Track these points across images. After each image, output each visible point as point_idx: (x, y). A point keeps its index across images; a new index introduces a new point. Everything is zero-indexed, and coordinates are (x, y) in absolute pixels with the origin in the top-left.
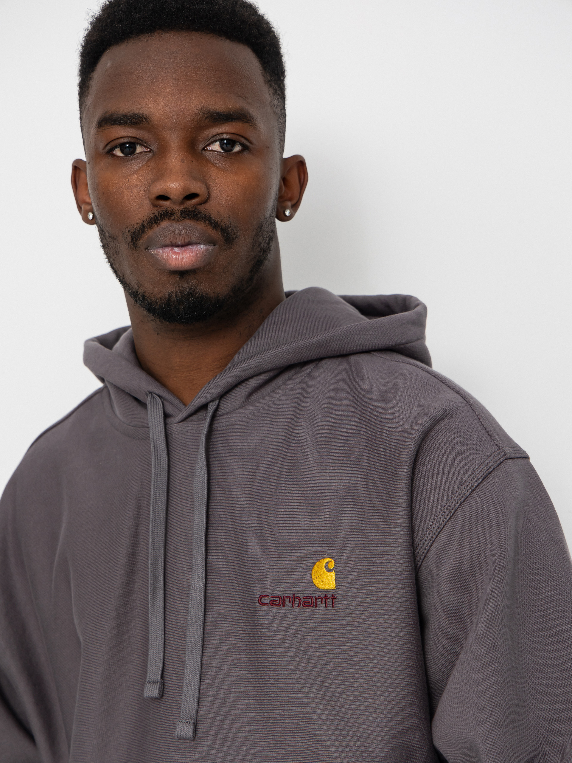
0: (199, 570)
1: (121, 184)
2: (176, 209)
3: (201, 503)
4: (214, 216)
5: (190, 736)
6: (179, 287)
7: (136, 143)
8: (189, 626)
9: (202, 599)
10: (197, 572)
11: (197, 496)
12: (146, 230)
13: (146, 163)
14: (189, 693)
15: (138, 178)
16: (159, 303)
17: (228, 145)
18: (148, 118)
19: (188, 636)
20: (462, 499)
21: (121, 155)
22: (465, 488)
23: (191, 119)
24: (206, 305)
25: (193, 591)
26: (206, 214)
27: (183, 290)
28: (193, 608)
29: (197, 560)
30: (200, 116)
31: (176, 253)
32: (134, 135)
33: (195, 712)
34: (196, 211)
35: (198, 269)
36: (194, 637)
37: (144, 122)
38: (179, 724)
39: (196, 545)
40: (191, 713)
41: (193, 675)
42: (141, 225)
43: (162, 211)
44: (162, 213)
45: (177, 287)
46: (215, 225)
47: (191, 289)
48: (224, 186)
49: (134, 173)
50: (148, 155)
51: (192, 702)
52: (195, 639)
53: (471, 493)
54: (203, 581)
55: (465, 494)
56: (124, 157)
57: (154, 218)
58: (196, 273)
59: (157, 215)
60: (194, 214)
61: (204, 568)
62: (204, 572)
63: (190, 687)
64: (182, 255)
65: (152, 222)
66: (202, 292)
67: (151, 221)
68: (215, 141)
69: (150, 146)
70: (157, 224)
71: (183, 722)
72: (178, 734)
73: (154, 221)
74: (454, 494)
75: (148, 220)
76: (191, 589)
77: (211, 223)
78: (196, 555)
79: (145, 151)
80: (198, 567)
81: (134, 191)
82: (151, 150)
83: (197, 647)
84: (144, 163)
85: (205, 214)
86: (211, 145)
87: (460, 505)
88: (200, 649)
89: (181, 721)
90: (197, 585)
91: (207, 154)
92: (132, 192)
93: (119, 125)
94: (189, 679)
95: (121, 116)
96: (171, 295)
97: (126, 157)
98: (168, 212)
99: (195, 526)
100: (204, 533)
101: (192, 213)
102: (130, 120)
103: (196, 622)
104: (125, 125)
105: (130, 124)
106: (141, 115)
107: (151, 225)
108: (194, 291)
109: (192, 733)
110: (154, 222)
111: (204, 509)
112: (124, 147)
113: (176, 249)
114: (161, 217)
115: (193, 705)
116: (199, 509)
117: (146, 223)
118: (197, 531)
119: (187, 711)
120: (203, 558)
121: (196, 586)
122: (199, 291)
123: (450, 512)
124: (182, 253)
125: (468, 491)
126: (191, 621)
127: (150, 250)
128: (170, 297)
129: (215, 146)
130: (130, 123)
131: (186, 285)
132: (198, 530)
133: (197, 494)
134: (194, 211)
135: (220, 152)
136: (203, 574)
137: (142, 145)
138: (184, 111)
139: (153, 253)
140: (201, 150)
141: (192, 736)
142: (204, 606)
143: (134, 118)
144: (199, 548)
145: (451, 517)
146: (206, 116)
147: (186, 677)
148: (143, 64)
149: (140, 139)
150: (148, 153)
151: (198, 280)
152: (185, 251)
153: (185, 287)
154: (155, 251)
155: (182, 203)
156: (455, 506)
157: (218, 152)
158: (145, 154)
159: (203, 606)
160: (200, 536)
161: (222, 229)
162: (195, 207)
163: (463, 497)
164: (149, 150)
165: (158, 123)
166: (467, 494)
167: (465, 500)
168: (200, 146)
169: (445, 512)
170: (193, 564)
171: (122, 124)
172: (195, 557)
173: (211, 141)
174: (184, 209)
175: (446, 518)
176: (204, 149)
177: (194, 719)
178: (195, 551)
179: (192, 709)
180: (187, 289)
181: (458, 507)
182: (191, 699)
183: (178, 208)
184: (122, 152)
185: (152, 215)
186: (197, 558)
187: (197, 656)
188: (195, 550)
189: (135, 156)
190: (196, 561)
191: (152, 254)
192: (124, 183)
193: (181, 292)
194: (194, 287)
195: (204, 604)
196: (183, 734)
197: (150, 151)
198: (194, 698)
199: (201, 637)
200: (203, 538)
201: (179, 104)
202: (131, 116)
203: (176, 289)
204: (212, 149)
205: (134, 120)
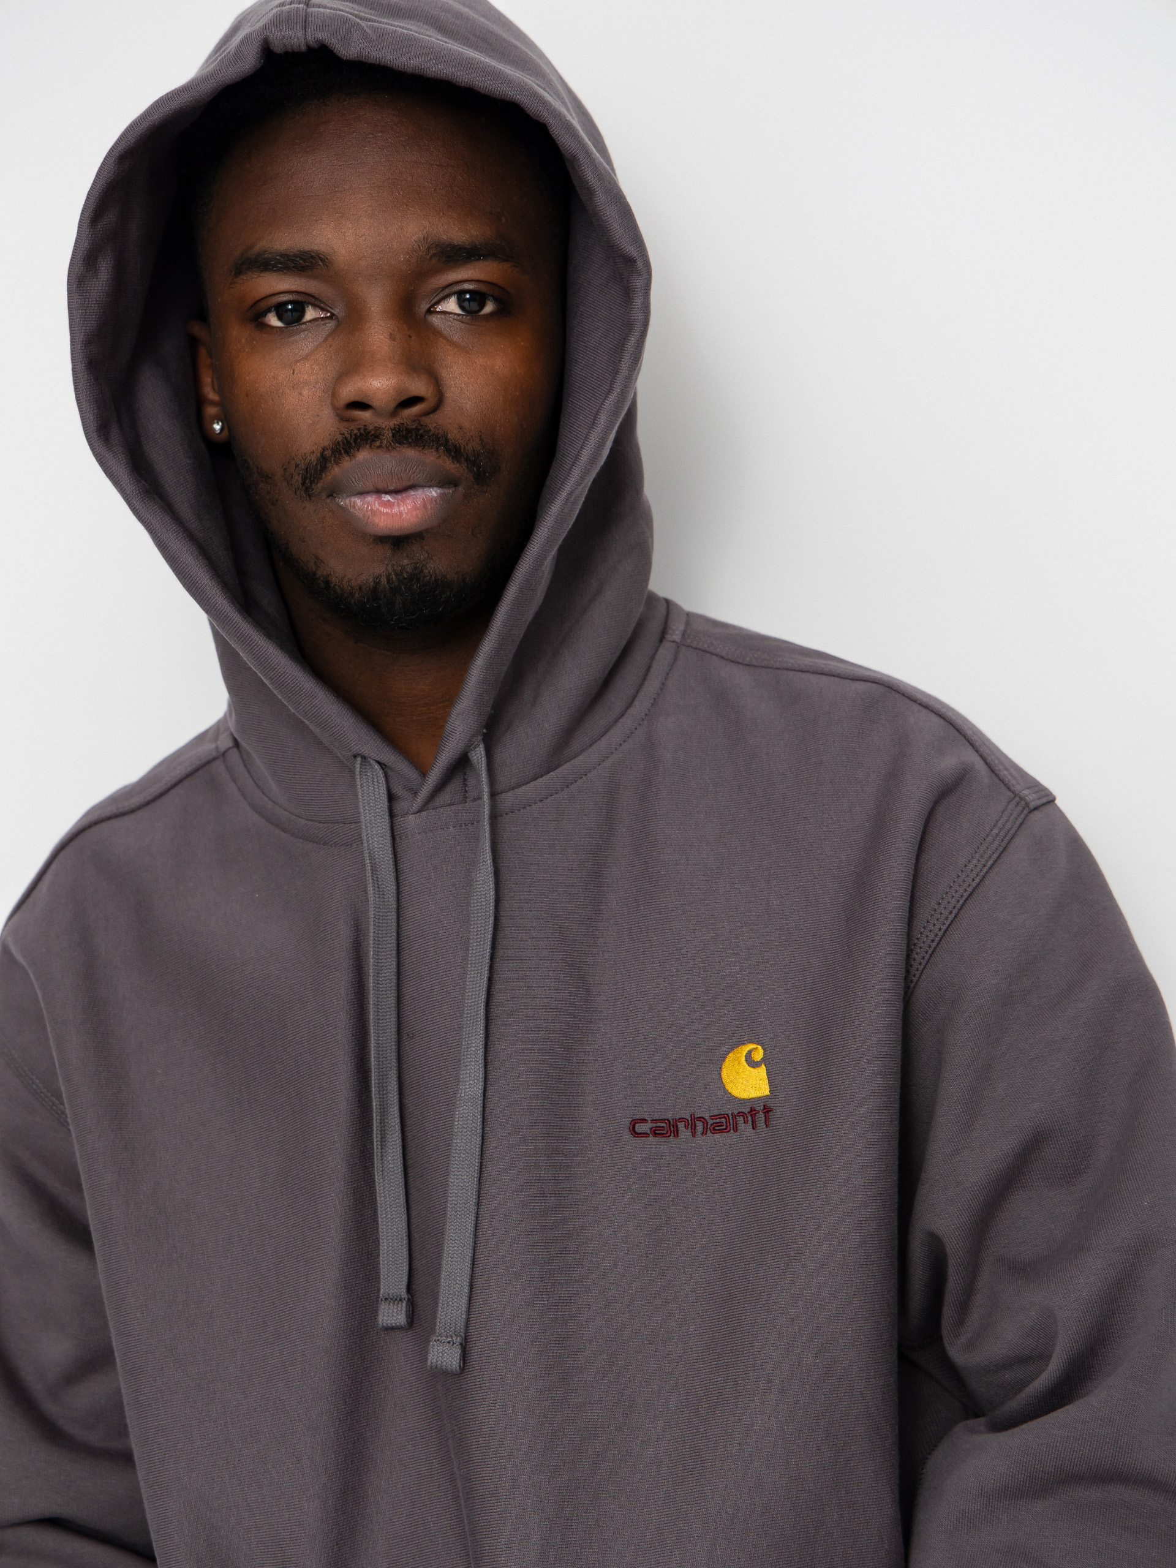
0: (473, 1064)
1: (280, 378)
2: (384, 426)
3: (482, 943)
4: (453, 435)
5: (454, 1366)
6: (393, 565)
7: (305, 302)
8: (454, 1167)
9: (479, 1117)
10: (469, 1068)
11: (475, 930)
12: (328, 465)
13: (326, 339)
14: (452, 1288)
15: (311, 367)
16: (357, 595)
17: (471, 303)
18: (327, 259)
19: (452, 1185)
20: (970, 890)
21: (279, 324)
22: (972, 870)
23: (405, 258)
24: (443, 597)
25: (462, 1102)
26: (438, 434)
27: (401, 571)
28: (460, 1134)
29: (469, 1046)
30: (420, 253)
31: (388, 504)
32: (303, 289)
33: (462, 1323)
34: (420, 429)
35: (427, 530)
36: (461, 1187)
37: (320, 265)
38: (434, 1345)
39: (469, 1019)
40: (456, 1324)
41: (460, 1255)
42: (319, 455)
43: (359, 429)
44: (358, 434)
45: (390, 566)
46: (454, 451)
47: (416, 568)
48: (468, 378)
49: (303, 358)
50: (327, 325)
51: (458, 1305)
52: (464, 1191)
53: (982, 879)
54: (481, 1085)
55: (973, 880)
56: (282, 327)
57: (343, 443)
58: (423, 539)
59: (348, 436)
60: (417, 435)
61: (483, 1061)
62: (483, 1068)
63: (453, 1277)
64: (399, 507)
65: (340, 451)
66: (436, 574)
67: (337, 448)
68: (448, 296)
69: (331, 308)
70: (349, 455)
71: (441, 1342)
72: (432, 1363)
73: (343, 449)
74: (954, 881)
75: (331, 446)
76: (458, 1099)
77: (448, 451)
78: (467, 1036)
79: (322, 316)
80: (471, 1059)
81: (305, 392)
82: (333, 314)
83: (469, 1204)
84: (321, 339)
85: (436, 433)
86: (442, 303)
87: (967, 899)
88: (473, 1209)
89: (438, 1340)
90: (468, 1092)
91: (435, 320)
92: (301, 394)
93: (275, 271)
94: (451, 1262)
95: (278, 255)
96: (380, 580)
97: (287, 327)
98: (369, 433)
99: (468, 984)
100: (483, 997)
101: (413, 432)
102: (294, 263)
103: (466, 1160)
104: (285, 271)
105: (294, 269)
106: (313, 254)
107: (338, 456)
108: (422, 571)
109: (458, 1361)
110: (343, 452)
111: (485, 954)
112: (284, 310)
113: (387, 498)
114: (355, 441)
115: (460, 1311)
116: (478, 954)
117: (328, 453)
118: (470, 994)
119: (449, 1321)
120: (481, 1043)
121: (468, 1094)
122: (429, 572)
123: (951, 912)
124: (398, 504)
125: (977, 875)
126: (456, 1158)
127: (337, 499)
128: (377, 583)
129: (449, 304)
130: (293, 267)
131: (405, 562)
132: (473, 991)
133: (476, 926)
134: (417, 429)
135: (459, 315)
136: (481, 1073)
137: (315, 306)
138: (392, 245)
139: (342, 503)
140: (424, 313)
141: (458, 1368)
142: (481, 1131)
143: (302, 259)
144: (475, 1024)
145: (952, 921)
146: (432, 252)
147: (447, 1260)
148: (313, 158)
149: (313, 297)
150: (327, 321)
151: (427, 552)
152: (403, 500)
153: (404, 564)
154: (347, 501)
155: (394, 413)
156: (958, 901)
157: (455, 314)
158: (322, 323)
159: (479, 1131)
160: (476, 1003)
161: (467, 460)
162: (419, 420)
163: (970, 885)
164: (329, 314)
165: (346, 268)
166: (977, 880)
167: (974, 890)
168: (422, 306)
169: (941, 913)
170: (462, 1054)
171: (279, 270)
172: (465, 1041)
173: (441, 295)
174: (398, 425)
175: (944, 924)
176: (429, 311)
177: (461, 1336)
178: (466, 1031)
179: (457, 1318)
180: (409, 569)
181: (963, 904)
182: (455, 1300)
183: (387, 424)
184: (280, 318)
185: (340, 438)
186: (470, 1042)
187: (467, 1221)
188: (466, 1028)
189: (304, 326)
190: (467, 1048)
191: (341, 506)
192: (286, 377)
193: (396, 575)
194: (421, 565)
195: (481, 1127)
196: (442, 1363)
197: (331, 318)
198: (461, 1297)
199: (475, 1186)
200: (483, 1005)
201: (383, 231)
202: (296, 256)
203: (387, 570)
204: (444, 309)
205: (301, 262)
